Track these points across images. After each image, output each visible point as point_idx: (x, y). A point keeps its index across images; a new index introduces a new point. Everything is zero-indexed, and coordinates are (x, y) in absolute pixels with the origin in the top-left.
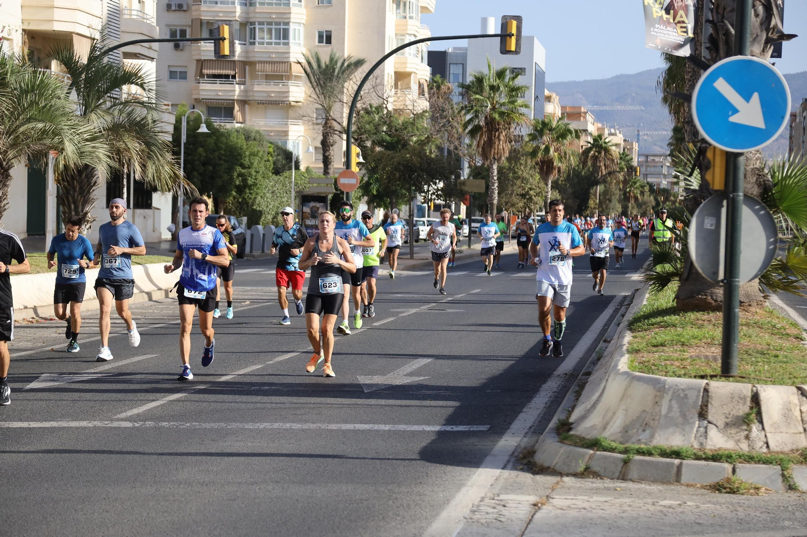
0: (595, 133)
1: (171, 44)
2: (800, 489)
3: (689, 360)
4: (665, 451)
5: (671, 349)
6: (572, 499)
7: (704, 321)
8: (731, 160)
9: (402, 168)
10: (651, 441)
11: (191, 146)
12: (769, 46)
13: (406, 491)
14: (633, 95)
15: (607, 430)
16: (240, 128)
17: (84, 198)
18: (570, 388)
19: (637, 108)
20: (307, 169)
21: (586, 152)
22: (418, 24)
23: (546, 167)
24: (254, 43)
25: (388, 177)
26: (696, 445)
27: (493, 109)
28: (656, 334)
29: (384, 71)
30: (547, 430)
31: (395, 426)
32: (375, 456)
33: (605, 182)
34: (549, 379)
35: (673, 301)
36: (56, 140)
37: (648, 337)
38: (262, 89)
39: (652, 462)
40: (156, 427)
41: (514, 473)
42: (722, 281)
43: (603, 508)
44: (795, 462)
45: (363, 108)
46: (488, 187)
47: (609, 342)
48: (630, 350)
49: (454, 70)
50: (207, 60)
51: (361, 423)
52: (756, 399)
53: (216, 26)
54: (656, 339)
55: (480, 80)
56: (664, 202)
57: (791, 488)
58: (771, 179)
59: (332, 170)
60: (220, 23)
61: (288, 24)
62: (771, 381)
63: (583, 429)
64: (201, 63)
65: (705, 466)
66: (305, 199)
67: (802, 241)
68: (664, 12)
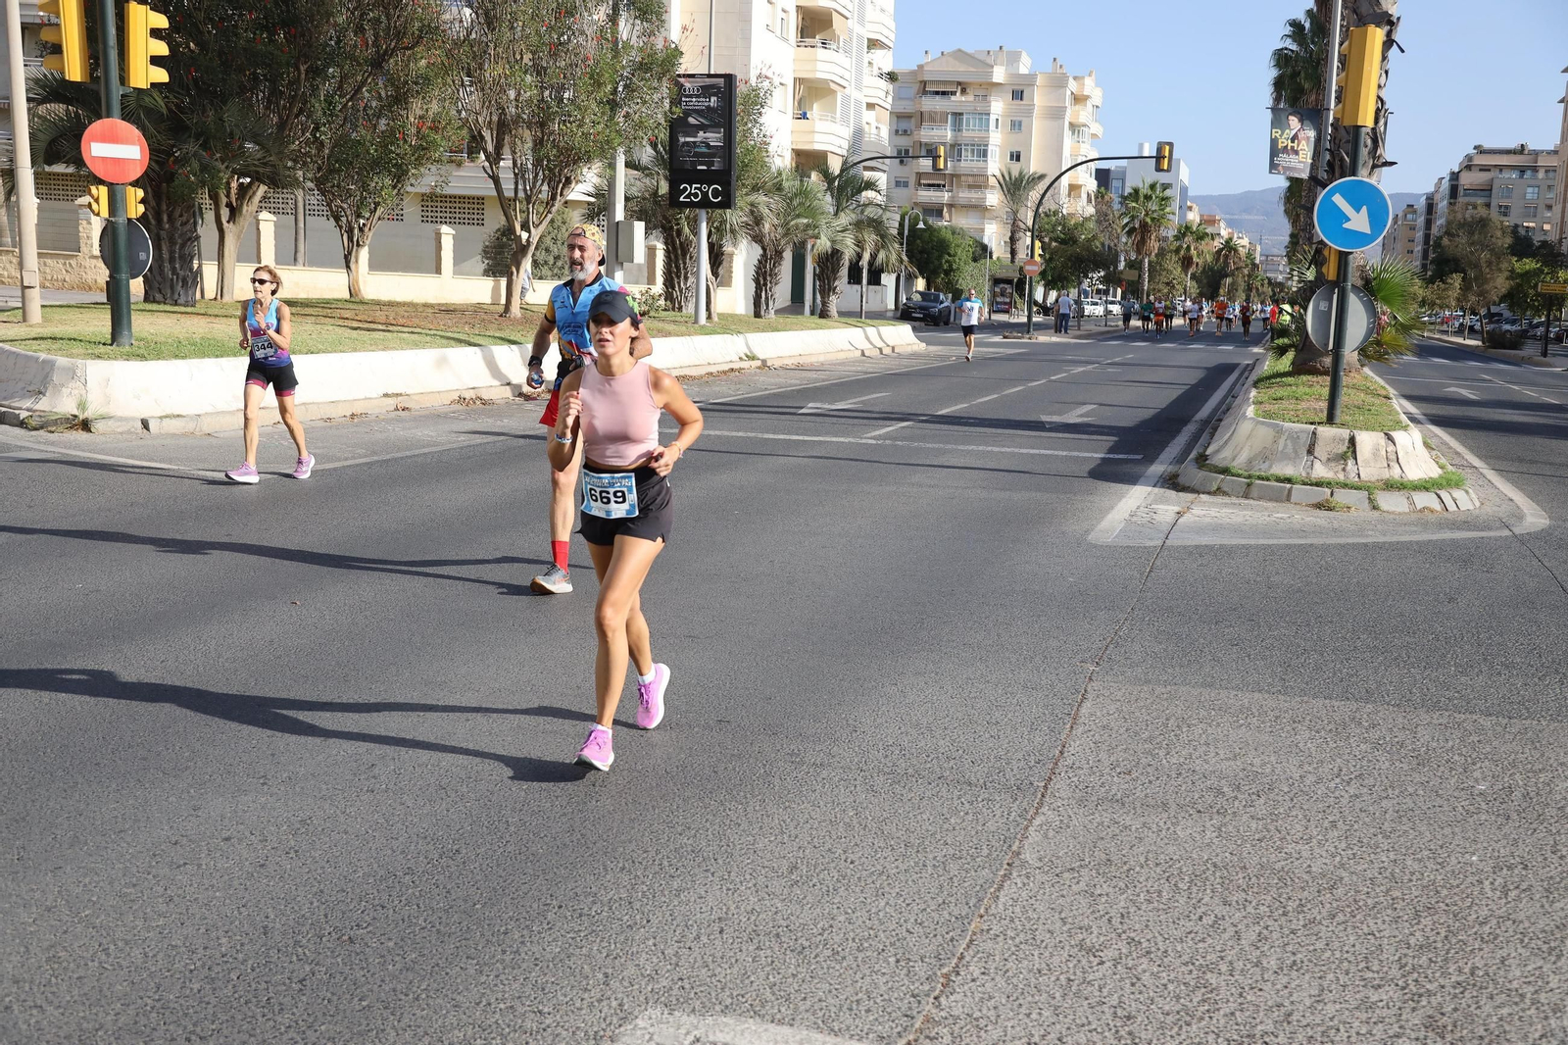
0: (1227, 237)
2: (1383, 509)
3: (1301, 411)
4: (1280, 478)
5: (1288, 402)
6: (1207, 510)
7: (1315, 382)
8: (1343, 257)
9: (1072, 259)
10: (1269, 470)
11: (912, 238)
12: (1374, 170)
13: (1080, 499)
14: (1259, 207)
15: (1236, 461)
16: (948, 225)
17: (833, 275)
18: (1205, 431)
19: (1262, 217)
20: (998, 258)
21: (1219, 251)
22: (1089, 147)
23: (1187, 262)
24: (961, 160)
25: (1061, 266)
26: (1304, 474)
27: (1147, 215)
28: (1276, 391)
29: (1061, 185)
30: (1187, 461)
31: (1071, 453)
32: (1056, 473)
33: (1233, 275)
34: (1189, 423)
35: (1289, 366)
36: (816, 231)
37: (1269, 393)
38: (965, 195)
39: (1270, 485)
41: (1162, 490)
42: (1331, 351)
43: (1231, 517)
44: (1379, 488)
45: (1044, 213)
47: (1238, 396)
48: (1255, 402)
49: (1115, 184)
50: (926, 173)
51: (1044, 449)
52: (1352, 441)
53: (933, 147)
54: (1275, 394)
55: (1136, 191)
56: (1279, 293)
57: (1375, 508)
58: (1371, 274)
59: (1019, 260)
60: (936, 144)
61: (987, 145)
62: (1365, 428)
63: (1217, 460)
64: (920, 175)
65: (1310, 490)
66: (996, 281)
67: (1393, 323)
68: (1289, 141)
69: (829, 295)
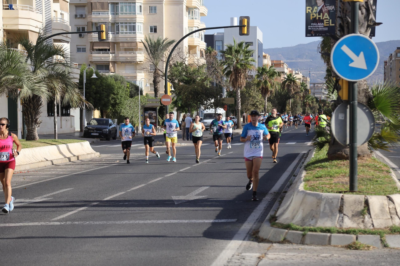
0: (288, 73)
1: (78, 35)
2: (390, 247)
3: (334, 184)
4: (323, 229)
5: (325, 179)
6: (277, 254)
7: (341, 165)
8: (351, 85)
9: (193, 93)
10: (316, 225)
11: (89, 85)
12: (369, 29)
13: (195, 253)
14: (307, 54)
15: (294, 220)
16: (113, 75)
17: (36, 112)
18: (277, 199)
19: (309, 60)
20: (147, 94)
21: (284, 82)
22: (199, 21)
23: (264, 91)
24: (118, 33)
25: (186, 98)
26: (338, 226)
27: (237, 62)
28: (318, 172)
29: (183, 45)
30: (265, 221)
31: (190, 220)
32: (180, 235)
33: (293, 97)
34: (267, 195)
35: (326, 155)
36: (21, 83)
37: (314, 173)
38: (123, 56)
39: (317, 235)
40: (72, 224)
41: (249, 242)
42: (348, 145)
43: (293, 258)
44: (387, 233)
45: (173, 64)
46: (236, 101)
47: (296, 176)
48: (305, 180)
49: (218, 44)
50: (96, 42)
51: (174, 220)
52: (367, 203)
53: (99, 25)
54: (317, 174)
55: (230, 48)
56: (323, 107)
57: (385, 246)
58: (372, 94)
59: (159, 95)
60: (101, 24)
61: (135, 23)
62: (374, 193)
63: (282, 220)
64: (93, 44)
65: (343, 236)
66: (146, 109)
67: (388, 124)
68: (317, 14)
69: (32, 125)
